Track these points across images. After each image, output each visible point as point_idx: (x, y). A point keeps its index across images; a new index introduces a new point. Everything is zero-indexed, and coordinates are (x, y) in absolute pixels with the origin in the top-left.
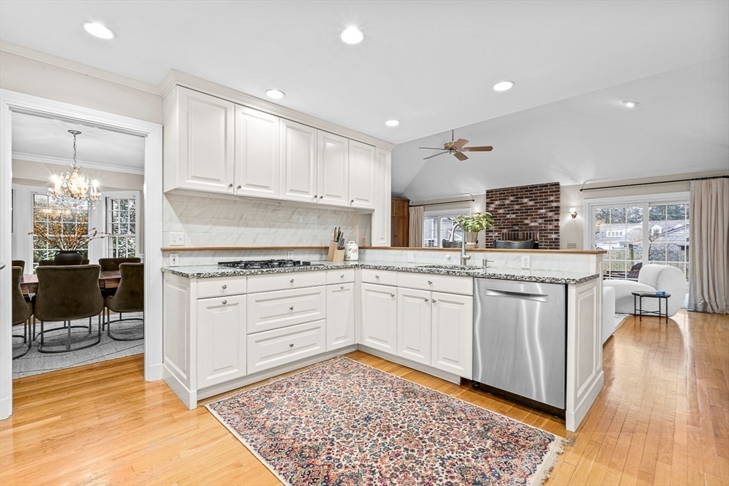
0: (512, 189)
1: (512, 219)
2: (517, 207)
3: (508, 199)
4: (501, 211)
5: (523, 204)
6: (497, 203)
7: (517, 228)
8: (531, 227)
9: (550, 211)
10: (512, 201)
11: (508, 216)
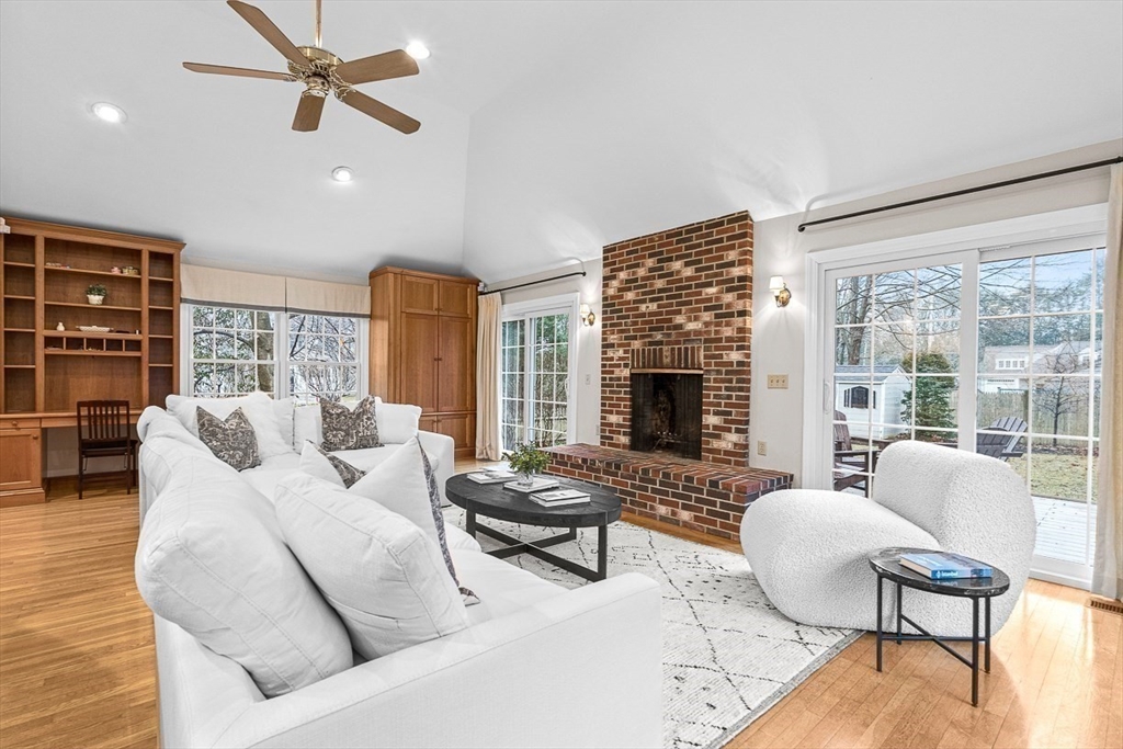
0: (651, 238)
1: (651, 314)
2: (660, 284)
3: (643, 265)
4: (630, 296)
5: (671, 274)
6: (623, 275)
7: (659, 336)
8: (688, 333)
9: (729, 290)
10: (651, 270)
11: (643, 308)
